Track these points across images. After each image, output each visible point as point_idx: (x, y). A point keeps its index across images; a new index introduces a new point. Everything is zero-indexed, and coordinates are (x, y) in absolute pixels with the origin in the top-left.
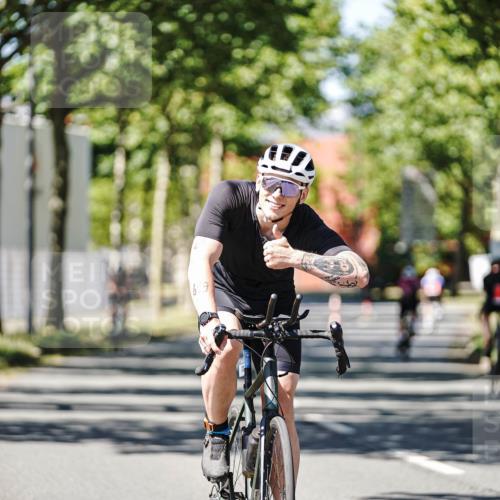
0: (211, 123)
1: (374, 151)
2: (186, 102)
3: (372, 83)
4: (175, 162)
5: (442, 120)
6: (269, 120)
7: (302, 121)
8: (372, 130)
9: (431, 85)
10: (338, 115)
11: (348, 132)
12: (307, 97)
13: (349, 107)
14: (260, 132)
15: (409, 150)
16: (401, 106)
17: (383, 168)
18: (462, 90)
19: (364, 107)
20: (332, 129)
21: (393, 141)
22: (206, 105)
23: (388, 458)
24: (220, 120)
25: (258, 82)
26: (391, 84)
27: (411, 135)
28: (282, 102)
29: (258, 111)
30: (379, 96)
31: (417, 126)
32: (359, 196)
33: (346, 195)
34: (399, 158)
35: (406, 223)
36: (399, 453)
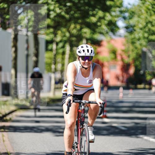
0: (83, 34)
1: (133, 43)
2: (75, 27)
4: (72, 46)
5: (154, 34)
6: (101, 33)
8: (133, 36)
9: (151, 22)
10: (122, 32)
11: (125, 37)
13: (125, 29)
14: (98, 37)
16: (141, 29)
19: (130, 29)
20: (120, 36)
21: (139, 39)
22: (81, 29)
23: (138, 137)
24: (85, 33)
25: (97, 22)
27: (144, 38)
29: (97, 30)
30: (134, 26)
31: (146, 35)
32: (129, 56)
33: (125, 56)
34: (141, 45)
35: (143, 65)
36: (141, 136)
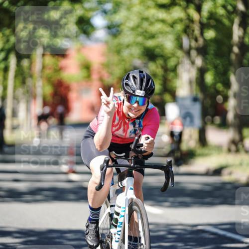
3: (118, 18)
5: (152, 36)
7: (82, 37)
8: (116, 41)
10: (101, 34)
11: (106, 43)
12: (85, 25)
13: (106, 29)
15: (136, 51)
16: (133, 29)
17: (123, 60)
20: (97, 40)
21: (128, 46)
26: (128, 19)
30: (121, 24)
32: (111, 74)
34: (131, 55)
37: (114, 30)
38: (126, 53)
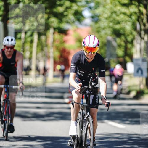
0: (50, 24)
1: (98, 32)
3: (98, 11)
4: (40, 34)
5: (119, 23)
6: (67, 22)
7: (77, 23)
8: (97, 25)
9: (115, 12)
10: (88, 21)
11: (91, 26)
12: (78, 16)
13: (91, 18)
14: (65, 26)
15: (109, 31)
16: (106, 18)
17: (101, 37)
18: (125, 14)
19: (95, 18)
20: (86, 25)
21: (104, 29)
22: (49, 18)
23: (103, 122)
24: (53, 22)
25: (64, 11)
26: (104, 12)
27: (109, 27)
28: (71, 17)
29: (64, 19)
30: (100, 16)
31: (111, 24)
34: (106, 34)
35: (108, 53)
36: (106, 121)
37: (96, 19)
38: (103, 33)
